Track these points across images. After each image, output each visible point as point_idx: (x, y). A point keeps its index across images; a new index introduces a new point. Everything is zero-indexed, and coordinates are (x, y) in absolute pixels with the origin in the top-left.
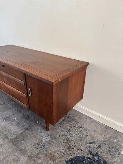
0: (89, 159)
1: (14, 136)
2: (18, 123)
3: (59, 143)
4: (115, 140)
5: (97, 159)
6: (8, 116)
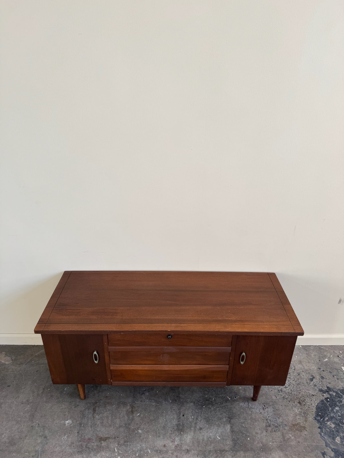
0: (328, 400)
1: (229, 442)
2: (208, 420)
3: (285, 406)
4: (326, 360)
5: (334, 394)
6: (175, 422)
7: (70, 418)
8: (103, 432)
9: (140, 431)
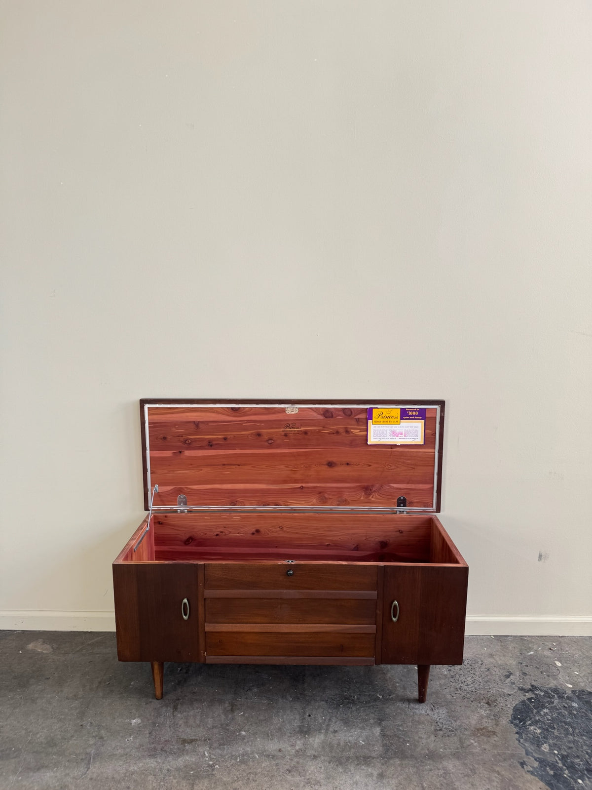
0: (533, 700)
1: (378, 749)
2: (346, 722)
3: (466, 706)
4: (532, 653)
5: (542, 694)
6: (297, 723)
7: (139, 717)
8: (187, 732)
9: (243, 733)
